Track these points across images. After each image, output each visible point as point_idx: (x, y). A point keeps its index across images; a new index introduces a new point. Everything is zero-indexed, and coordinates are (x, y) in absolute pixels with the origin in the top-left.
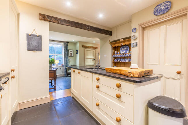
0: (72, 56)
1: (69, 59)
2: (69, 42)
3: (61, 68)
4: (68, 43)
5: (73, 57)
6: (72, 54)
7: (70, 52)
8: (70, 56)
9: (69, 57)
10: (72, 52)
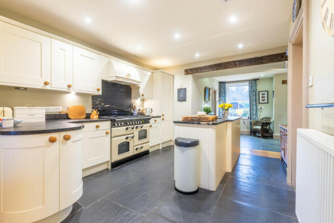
0: (266, 101)
1: (259, 107)
2: (258, 79)
3: (245, 121)
4: (257, 81)
5: (268, 103)
6: (266, 99)
7: (261, 96)
8: (261, 102)
9: (259, 103)
10: (266, 96)
